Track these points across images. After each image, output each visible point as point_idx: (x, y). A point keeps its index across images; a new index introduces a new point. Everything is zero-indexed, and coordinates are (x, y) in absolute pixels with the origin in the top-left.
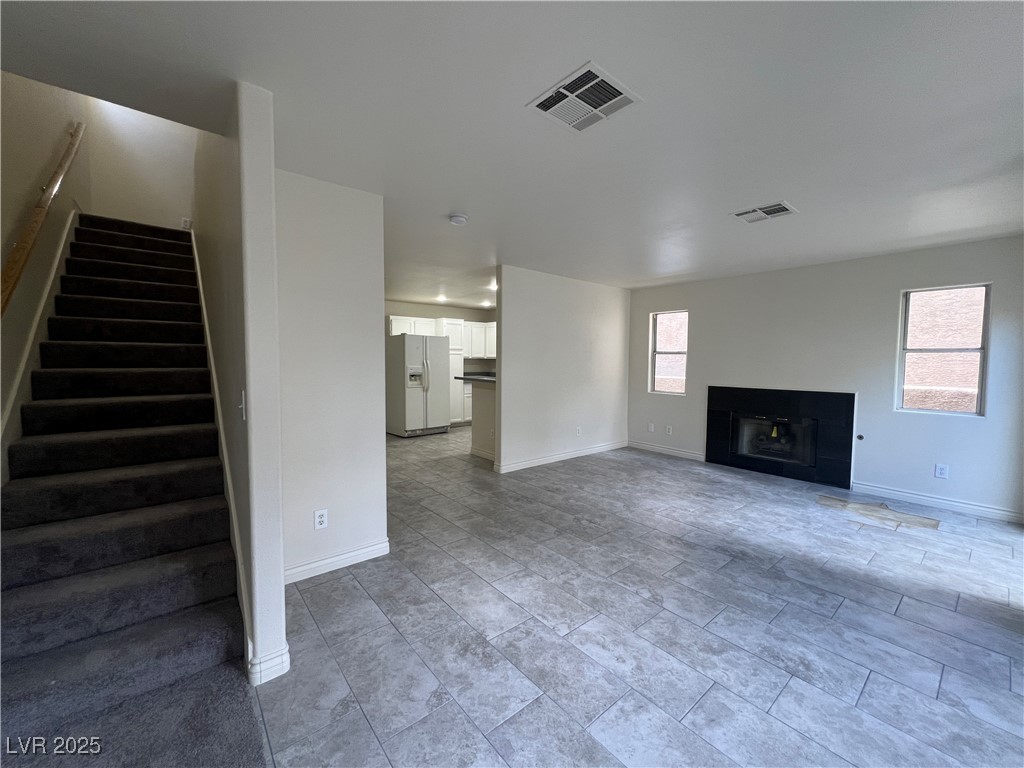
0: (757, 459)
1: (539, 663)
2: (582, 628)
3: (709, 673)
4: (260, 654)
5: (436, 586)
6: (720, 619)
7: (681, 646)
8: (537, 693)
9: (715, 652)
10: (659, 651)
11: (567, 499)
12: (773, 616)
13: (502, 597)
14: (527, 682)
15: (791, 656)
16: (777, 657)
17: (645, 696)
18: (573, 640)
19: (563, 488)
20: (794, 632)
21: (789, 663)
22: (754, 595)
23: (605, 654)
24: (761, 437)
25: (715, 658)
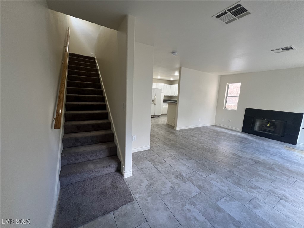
0: (261, 132)
1: (199, 183)
2: (210, 176)
3: (252, 194)
4: (126, 171)
5: (165, 159)
6: (254, 179)
7: (242, 186)
8: (200, 191)
9: (253, 189)
10: (235, 186)
11: (198, 139)
12: (272, 181)
13: (185, 165)
14: (196, 188)
15: (280, 194)
16: (275, 193)
17: (233, 197)
18: (208, 179)
19: (196, 136)
20: (280, 187)
21: (279, 195)
22: (264, 174)
23: (218, 184)
24: (263, 126)
25: (253, 190)
